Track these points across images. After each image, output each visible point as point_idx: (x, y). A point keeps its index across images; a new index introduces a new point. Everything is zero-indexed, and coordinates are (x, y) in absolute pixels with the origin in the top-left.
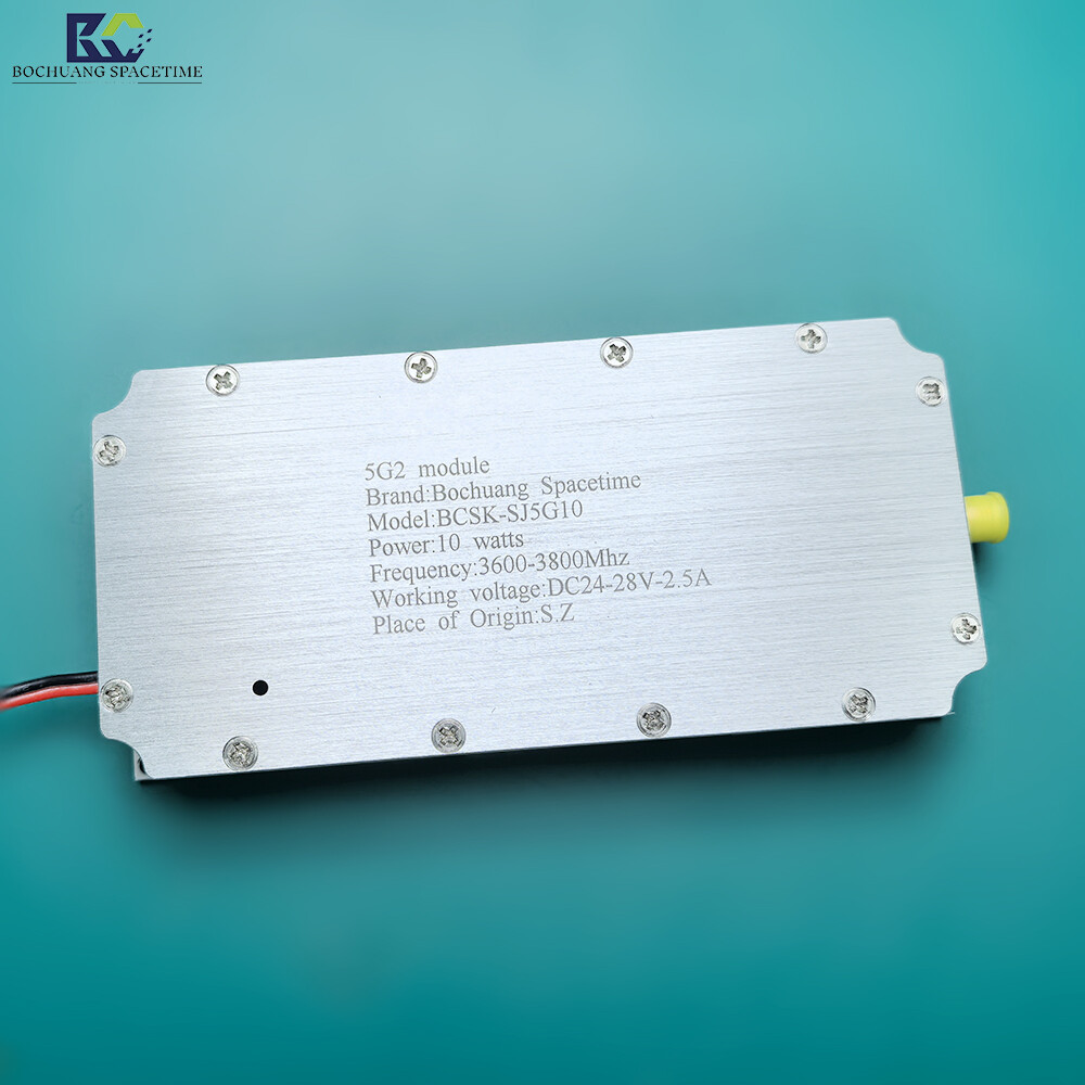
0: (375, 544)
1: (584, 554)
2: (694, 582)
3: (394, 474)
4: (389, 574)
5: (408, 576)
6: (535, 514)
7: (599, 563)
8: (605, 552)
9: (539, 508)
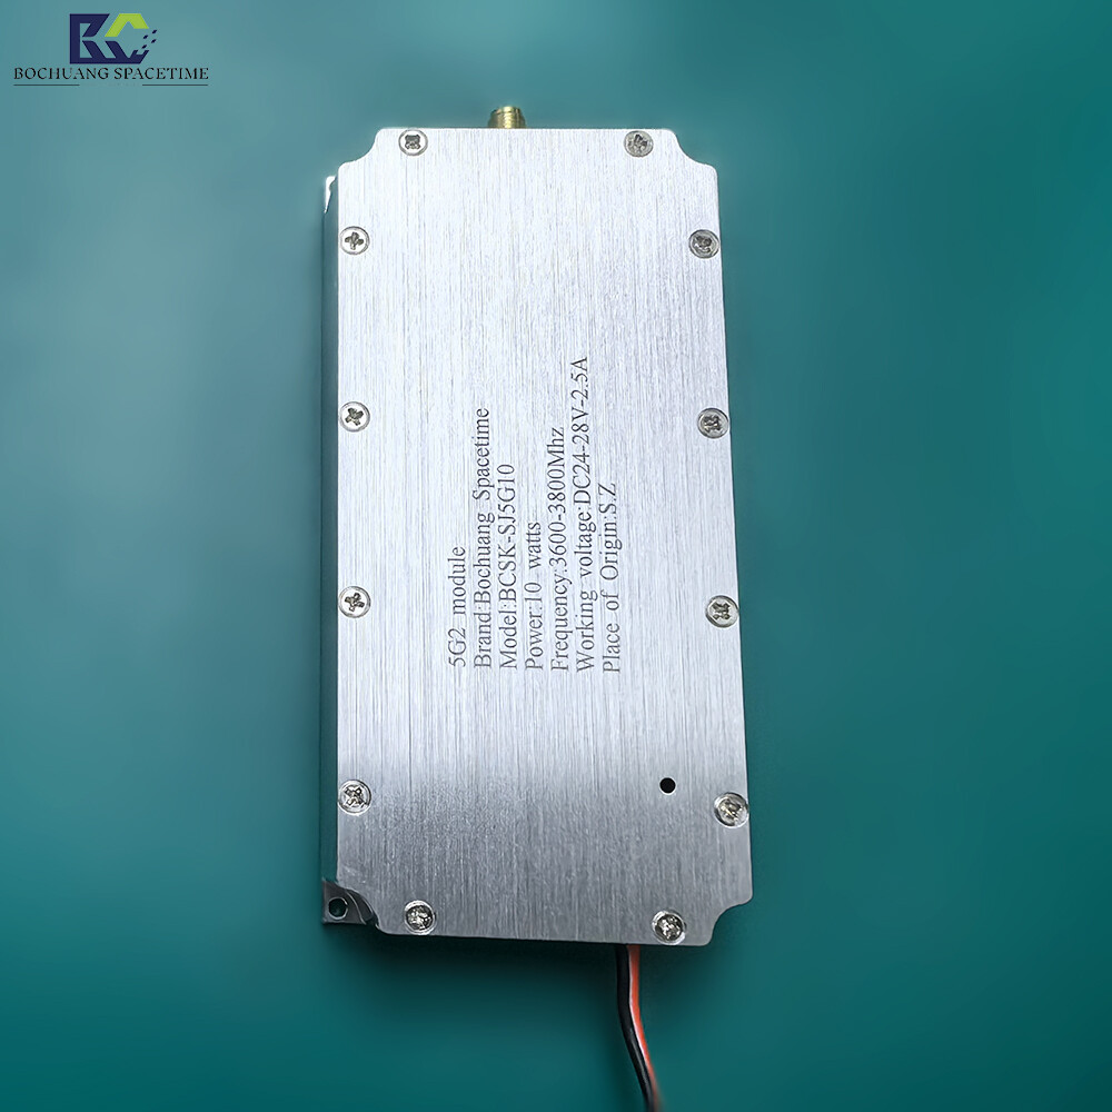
0: (531, 663)
1: (551, 467)
2: (584, 372)
3: (461, 639)
4: (561, 653)
5: (564, 635)
6: (509, 509)
7: (560, 455)
8: (550, 449)
9: (503, 504)
